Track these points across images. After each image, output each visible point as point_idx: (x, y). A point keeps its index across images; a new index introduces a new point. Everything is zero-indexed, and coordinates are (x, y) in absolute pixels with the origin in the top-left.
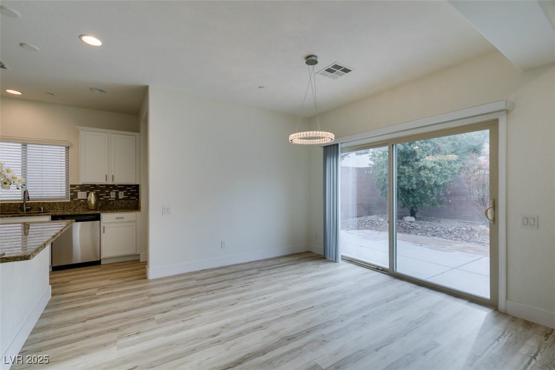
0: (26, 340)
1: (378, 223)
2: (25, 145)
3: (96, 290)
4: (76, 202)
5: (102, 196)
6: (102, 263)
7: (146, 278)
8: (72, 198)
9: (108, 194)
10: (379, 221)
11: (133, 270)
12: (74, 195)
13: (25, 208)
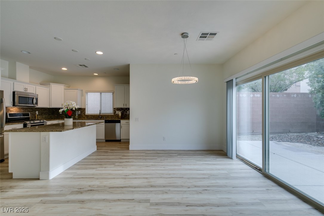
0: (79, 161)
1: (315, 139)
2: (101, 93)
3: (109, 150)
4: (115, 115)
5: (124, 113)
6: (121, 141)
7: (129, 149)
8: (114, 114)
9: (126, 112)
10: (318, 138)
11: (125, 145)
12: (115, 113)
13: (100, 117)
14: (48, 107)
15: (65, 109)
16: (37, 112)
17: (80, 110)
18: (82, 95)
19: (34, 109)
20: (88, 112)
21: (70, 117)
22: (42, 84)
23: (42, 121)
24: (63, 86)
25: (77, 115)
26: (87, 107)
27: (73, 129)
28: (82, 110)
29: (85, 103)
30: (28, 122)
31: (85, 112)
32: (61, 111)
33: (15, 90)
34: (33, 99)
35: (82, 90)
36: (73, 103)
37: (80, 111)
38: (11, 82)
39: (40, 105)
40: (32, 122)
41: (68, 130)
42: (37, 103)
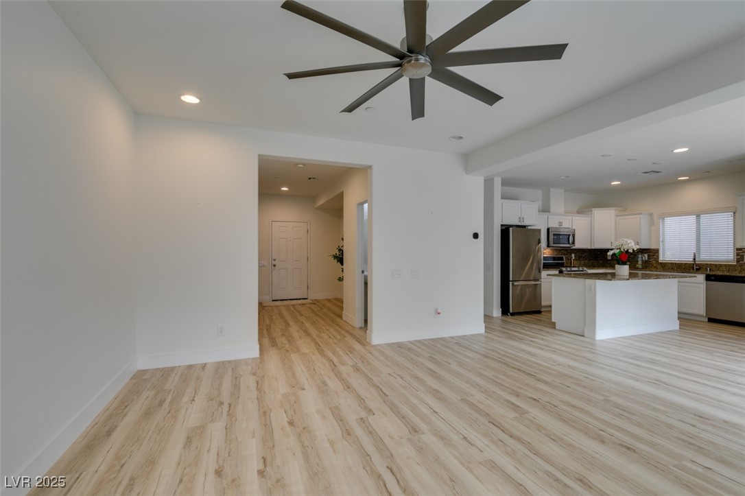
4: (741, 265)
8: (738, 261)
12: (740, 259)
13: (695, 268)
14: (589, 248)
15: (617, 251)
16: (573, 255)
17: (646, 253)
18: (652, 223)
19: (569, 251)
20: (667, 256)
21: (624, 264)
22: (580, 212)
23: (581, 269)
24: (613, 211)
25: (640, 262)
26: (664, 246)
27: (628, 279)
28: (653, 253)
29: (659, 238)
30: (564, 269)
31: (658, 257)
32: (610, 253)
33: (550, 226)
34: (569, 235)
35: (651, 215)
36: (629, 242)
37: (646, 255)
38: (545, 216)
39: (578, 246)
40: (569, 269)
41: (620, 279)
42: (573, 243)
